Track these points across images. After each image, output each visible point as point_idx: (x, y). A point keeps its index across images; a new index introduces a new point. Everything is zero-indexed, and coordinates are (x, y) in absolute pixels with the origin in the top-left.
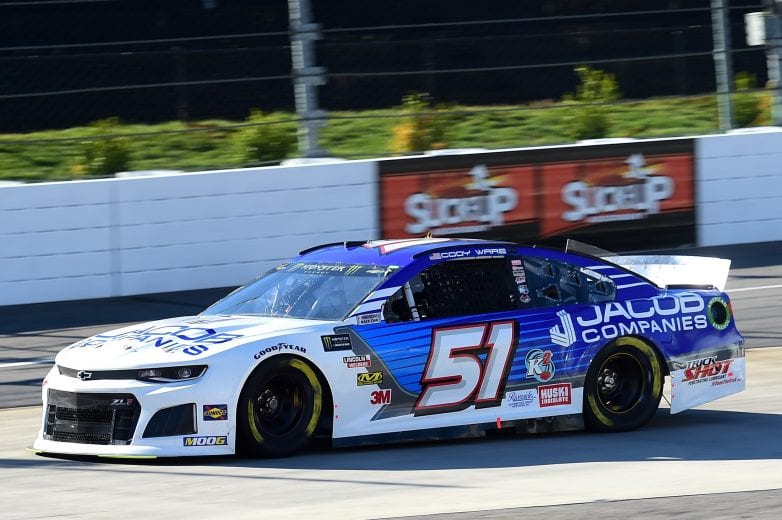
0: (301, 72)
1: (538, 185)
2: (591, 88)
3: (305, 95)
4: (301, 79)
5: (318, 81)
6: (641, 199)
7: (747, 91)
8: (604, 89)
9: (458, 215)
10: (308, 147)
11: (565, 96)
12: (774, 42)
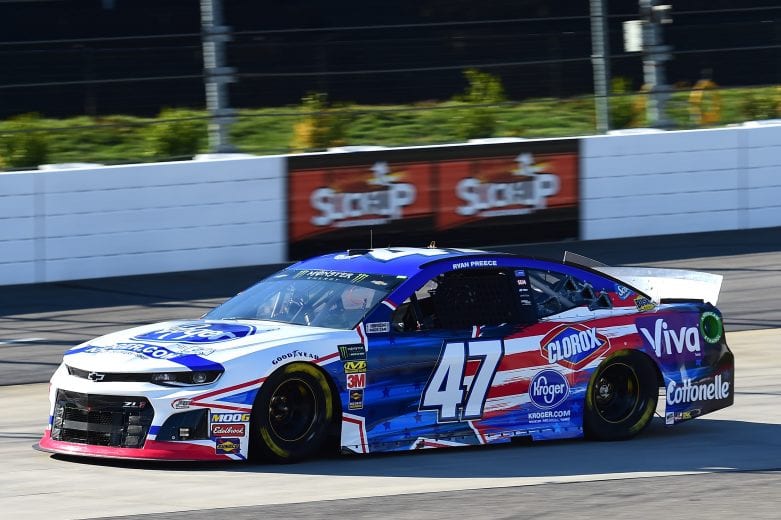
0: (213, 72)
1: (435, 181)
2: (478, 90)
3: (216, 94)
4: (213, 79)
5: (228, 80)
6: (530, 195)
7: (623, 95)
8: (491, 92)
9: (360, 209)
10: (218, 143)
11: (455, 98)
12: (651, 49)
